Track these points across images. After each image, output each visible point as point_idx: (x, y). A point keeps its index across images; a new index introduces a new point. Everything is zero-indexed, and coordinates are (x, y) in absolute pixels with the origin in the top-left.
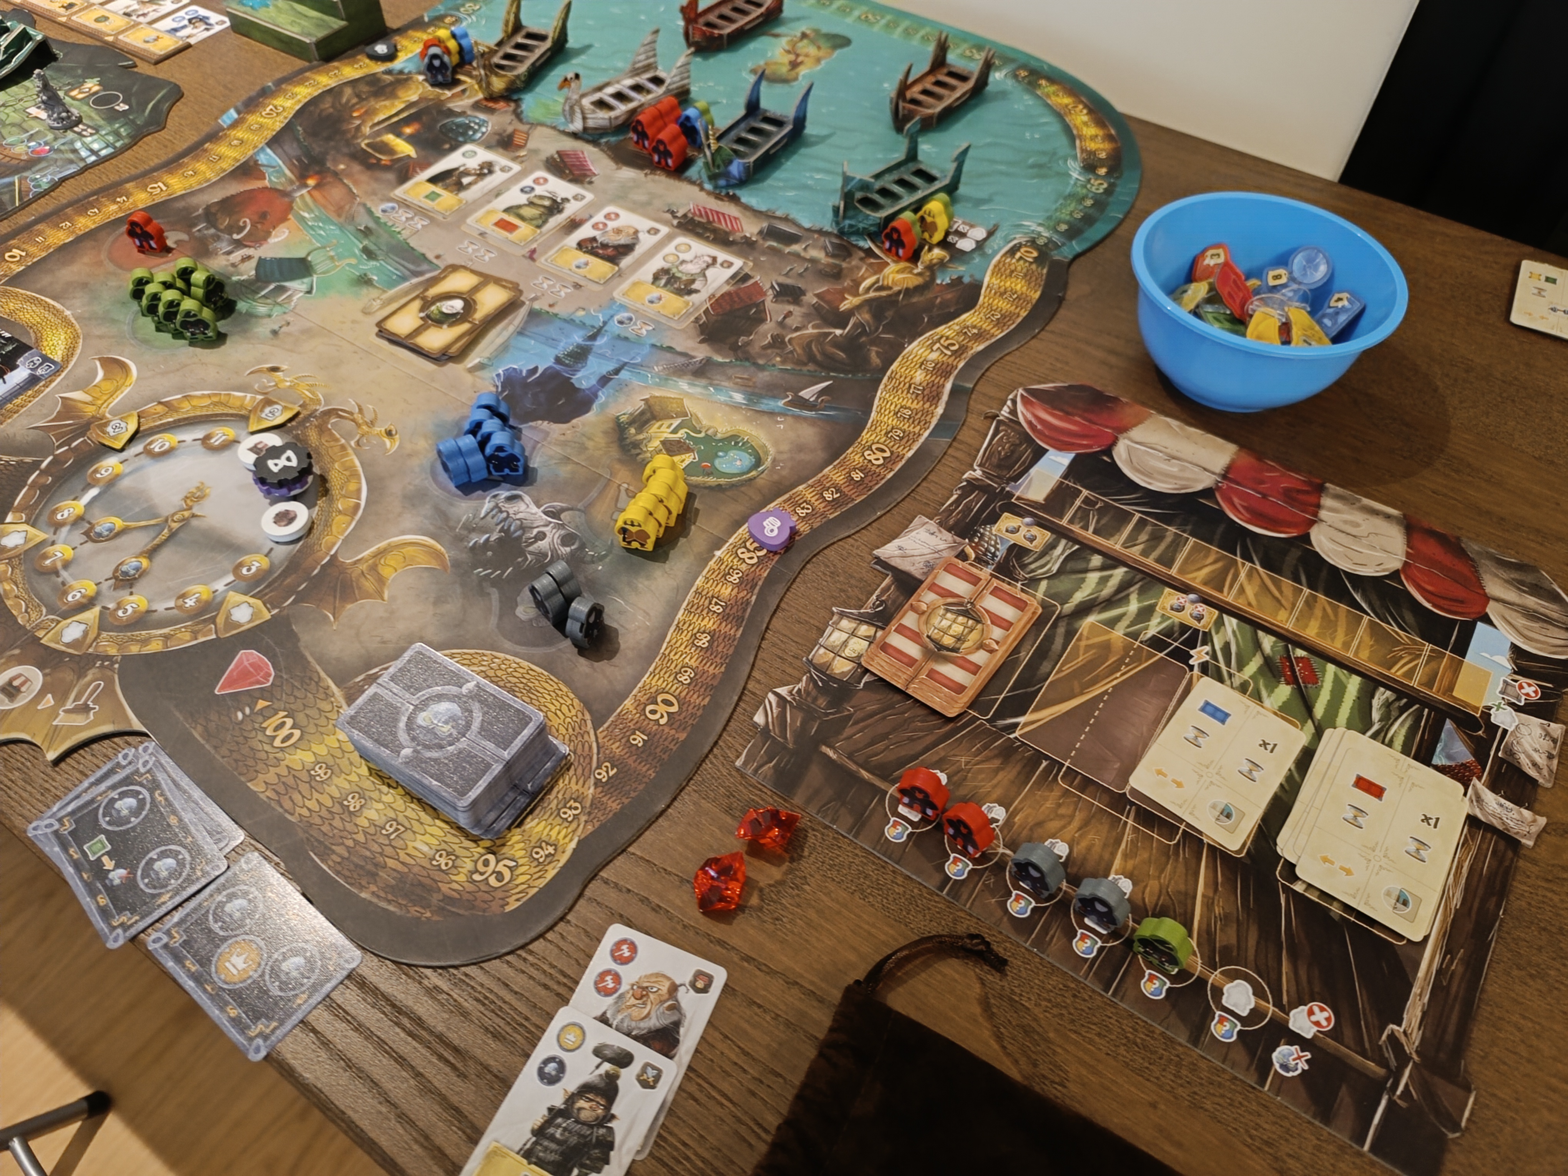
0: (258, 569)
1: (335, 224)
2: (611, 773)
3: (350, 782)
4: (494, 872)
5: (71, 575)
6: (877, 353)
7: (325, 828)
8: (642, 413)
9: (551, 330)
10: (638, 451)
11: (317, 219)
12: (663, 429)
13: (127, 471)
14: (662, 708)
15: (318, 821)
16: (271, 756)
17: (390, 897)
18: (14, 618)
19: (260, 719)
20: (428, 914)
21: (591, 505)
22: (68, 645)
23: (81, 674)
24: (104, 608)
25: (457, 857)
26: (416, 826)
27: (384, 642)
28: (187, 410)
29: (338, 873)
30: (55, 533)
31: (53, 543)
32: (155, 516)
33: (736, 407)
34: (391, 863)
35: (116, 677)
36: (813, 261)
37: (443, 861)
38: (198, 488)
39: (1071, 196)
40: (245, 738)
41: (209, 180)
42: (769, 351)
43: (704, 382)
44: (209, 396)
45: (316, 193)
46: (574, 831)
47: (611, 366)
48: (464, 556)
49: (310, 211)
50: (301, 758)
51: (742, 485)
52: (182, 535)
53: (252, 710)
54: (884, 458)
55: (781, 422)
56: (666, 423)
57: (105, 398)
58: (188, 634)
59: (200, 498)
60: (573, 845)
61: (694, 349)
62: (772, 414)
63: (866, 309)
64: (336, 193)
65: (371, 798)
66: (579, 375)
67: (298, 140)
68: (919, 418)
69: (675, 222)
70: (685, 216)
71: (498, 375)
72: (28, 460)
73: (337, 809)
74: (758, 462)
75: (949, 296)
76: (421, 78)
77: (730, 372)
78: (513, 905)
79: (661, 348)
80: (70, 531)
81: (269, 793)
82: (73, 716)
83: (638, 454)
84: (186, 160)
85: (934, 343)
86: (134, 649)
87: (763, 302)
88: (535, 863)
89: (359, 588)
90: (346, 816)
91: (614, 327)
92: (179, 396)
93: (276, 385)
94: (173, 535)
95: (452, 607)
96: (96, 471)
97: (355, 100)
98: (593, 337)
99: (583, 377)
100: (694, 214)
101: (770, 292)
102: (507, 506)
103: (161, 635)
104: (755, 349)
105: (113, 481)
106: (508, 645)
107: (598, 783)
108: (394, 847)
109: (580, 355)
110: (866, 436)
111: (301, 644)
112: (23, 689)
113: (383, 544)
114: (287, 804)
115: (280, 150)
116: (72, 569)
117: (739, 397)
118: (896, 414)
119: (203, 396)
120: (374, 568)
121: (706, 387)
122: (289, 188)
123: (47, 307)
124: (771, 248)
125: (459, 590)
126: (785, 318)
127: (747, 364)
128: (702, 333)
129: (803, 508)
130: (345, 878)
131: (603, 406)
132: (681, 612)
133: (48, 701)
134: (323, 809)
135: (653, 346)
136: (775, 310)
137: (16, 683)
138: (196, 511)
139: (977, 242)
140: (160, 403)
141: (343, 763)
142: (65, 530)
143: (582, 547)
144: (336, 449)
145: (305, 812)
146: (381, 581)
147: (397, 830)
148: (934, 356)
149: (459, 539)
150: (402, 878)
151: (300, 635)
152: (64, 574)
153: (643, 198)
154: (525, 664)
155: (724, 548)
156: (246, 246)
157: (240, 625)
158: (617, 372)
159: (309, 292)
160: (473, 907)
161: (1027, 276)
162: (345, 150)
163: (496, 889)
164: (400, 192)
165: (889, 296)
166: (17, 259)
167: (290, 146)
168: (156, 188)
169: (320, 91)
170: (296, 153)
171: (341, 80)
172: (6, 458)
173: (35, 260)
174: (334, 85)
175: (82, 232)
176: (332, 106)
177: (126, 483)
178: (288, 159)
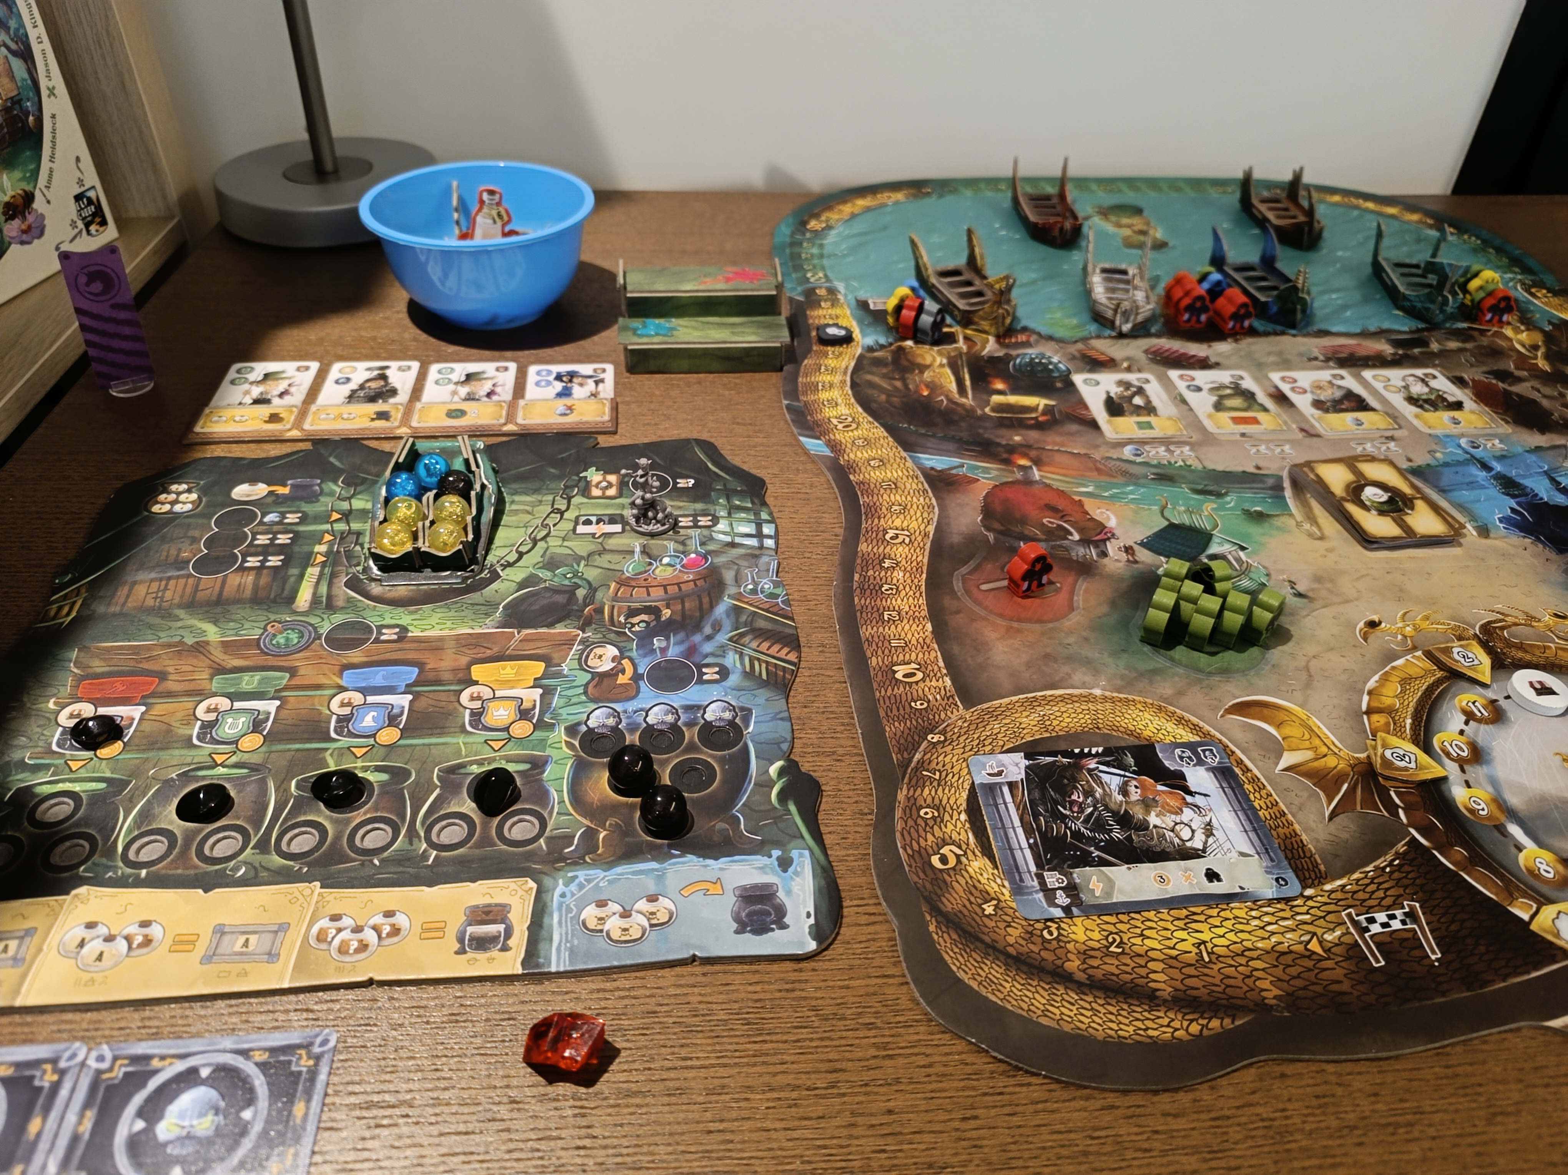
1: (1127, 485)
28: (1399, 704)
41: (929, 506)
45: (1046, 468)
49: (1085, 486)
57: (1318, 742)
61: (1551, 441)
64: (1063, 460)
67: (926, 435)
69: (1330, 365)
70: (1325, 357)
71: (1505, 528)
72: (1401, 847)
84: (864, 500)
87: (1504, 389)
92: (1365, 697)
93: (1406, 636)
96: (1472, 812)
100: (1328, 354)
101: (1494, 381)
109: (1509, 483)
115: (932, 451)
119: (1380, 684)
122: (1019, 476)
124: (1421, 355)
136: (1523, 390)
140: (1366, 713)
153: (1272, 359)
159: (1242, 548)
162: (988, 425)
164: (1110, 434)
166: (920, 675)
167: (931, 443)
168: (896, 536)
169: (848, 389)
170: (952, 446)
171: (845, 373)
172: (1381, 862)
173: (941, 663)
174: (848, 379)
175: (925, 613)
176: (888, 396)
177: (1514, 800)
178: (958, 454)
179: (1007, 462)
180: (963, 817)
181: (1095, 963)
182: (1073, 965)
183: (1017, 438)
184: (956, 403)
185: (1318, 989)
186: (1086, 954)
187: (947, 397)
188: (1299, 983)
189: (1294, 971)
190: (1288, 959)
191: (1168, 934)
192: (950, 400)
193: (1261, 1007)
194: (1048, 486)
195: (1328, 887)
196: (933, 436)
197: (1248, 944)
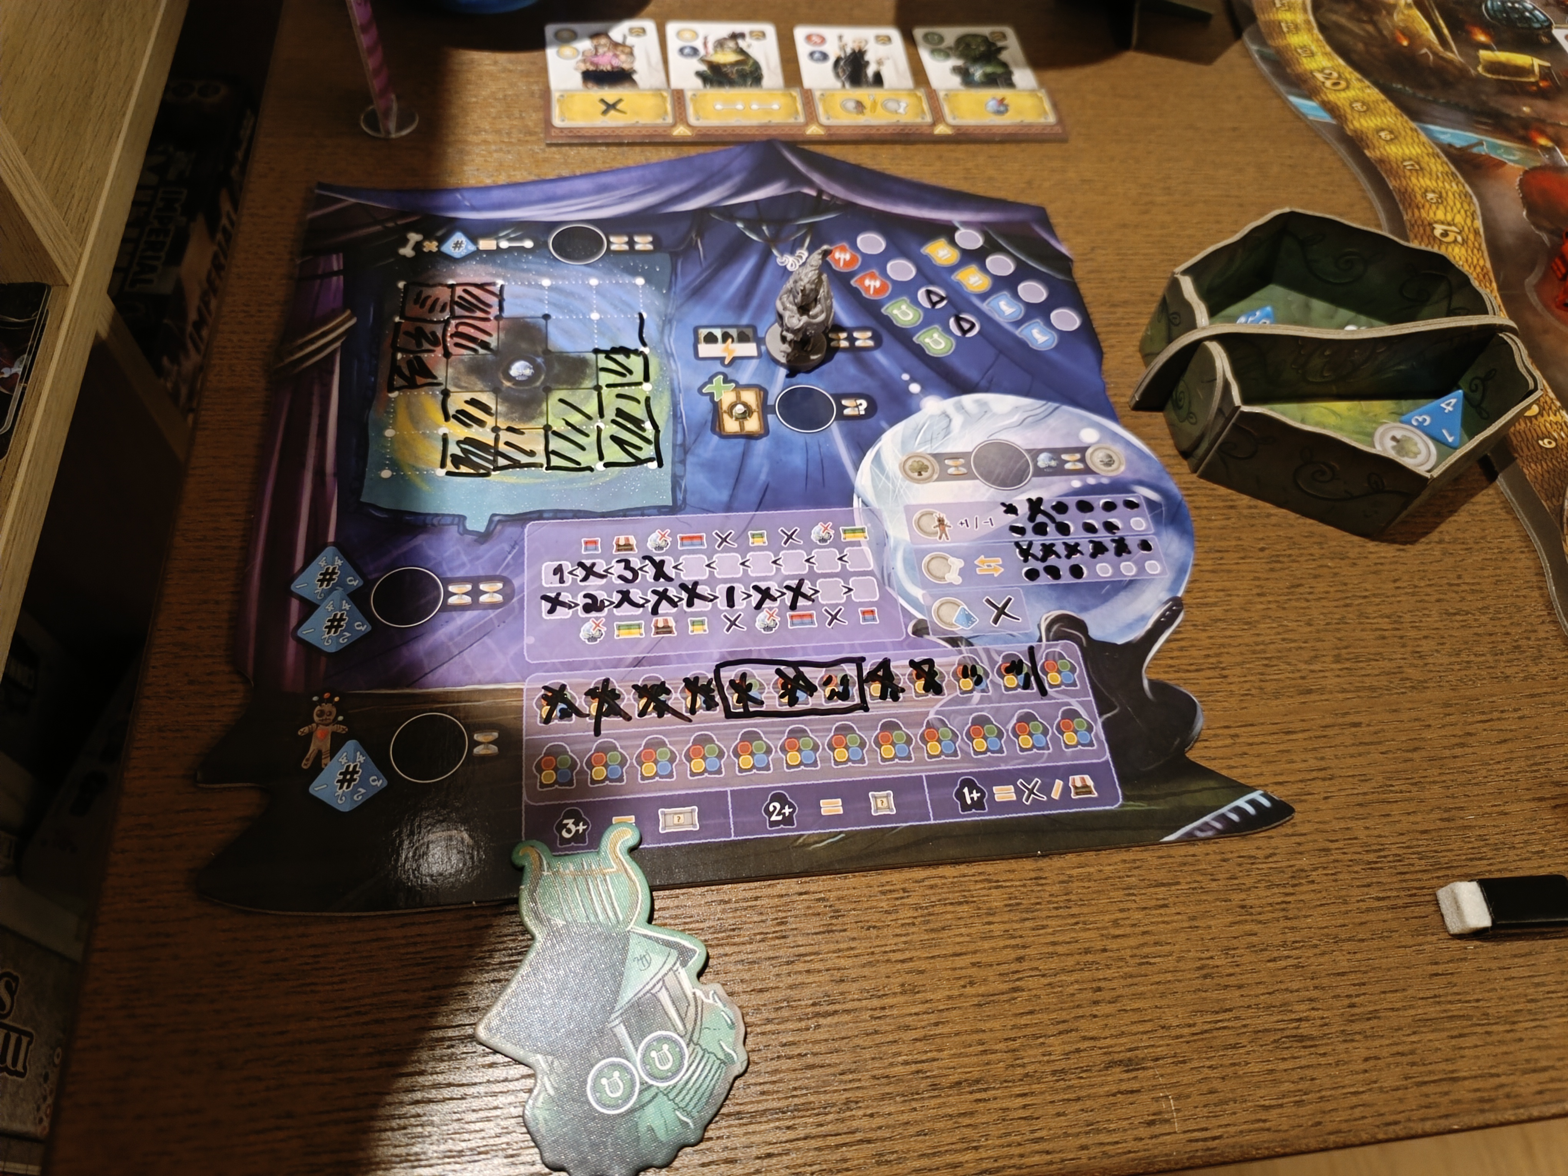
67: (1427, 100)
84: (1393, 184)
97: (1370, 28)
115: (1442, 122)
122: (1545, 160)
162: (1488, 89)
167: (1437, 111)
168: (1445, 234)
169: (1316, 31)
170: (1460, 116)
173: (1552, 395)
174: (1311, 18)
176: (1366, 44)
178: (1470, 126)
179: (1527, 140)
183: (1526, 109)
184: (1442, 58)
187: (1430, 48)
192: (1435, 54)
196: (1435, 101)
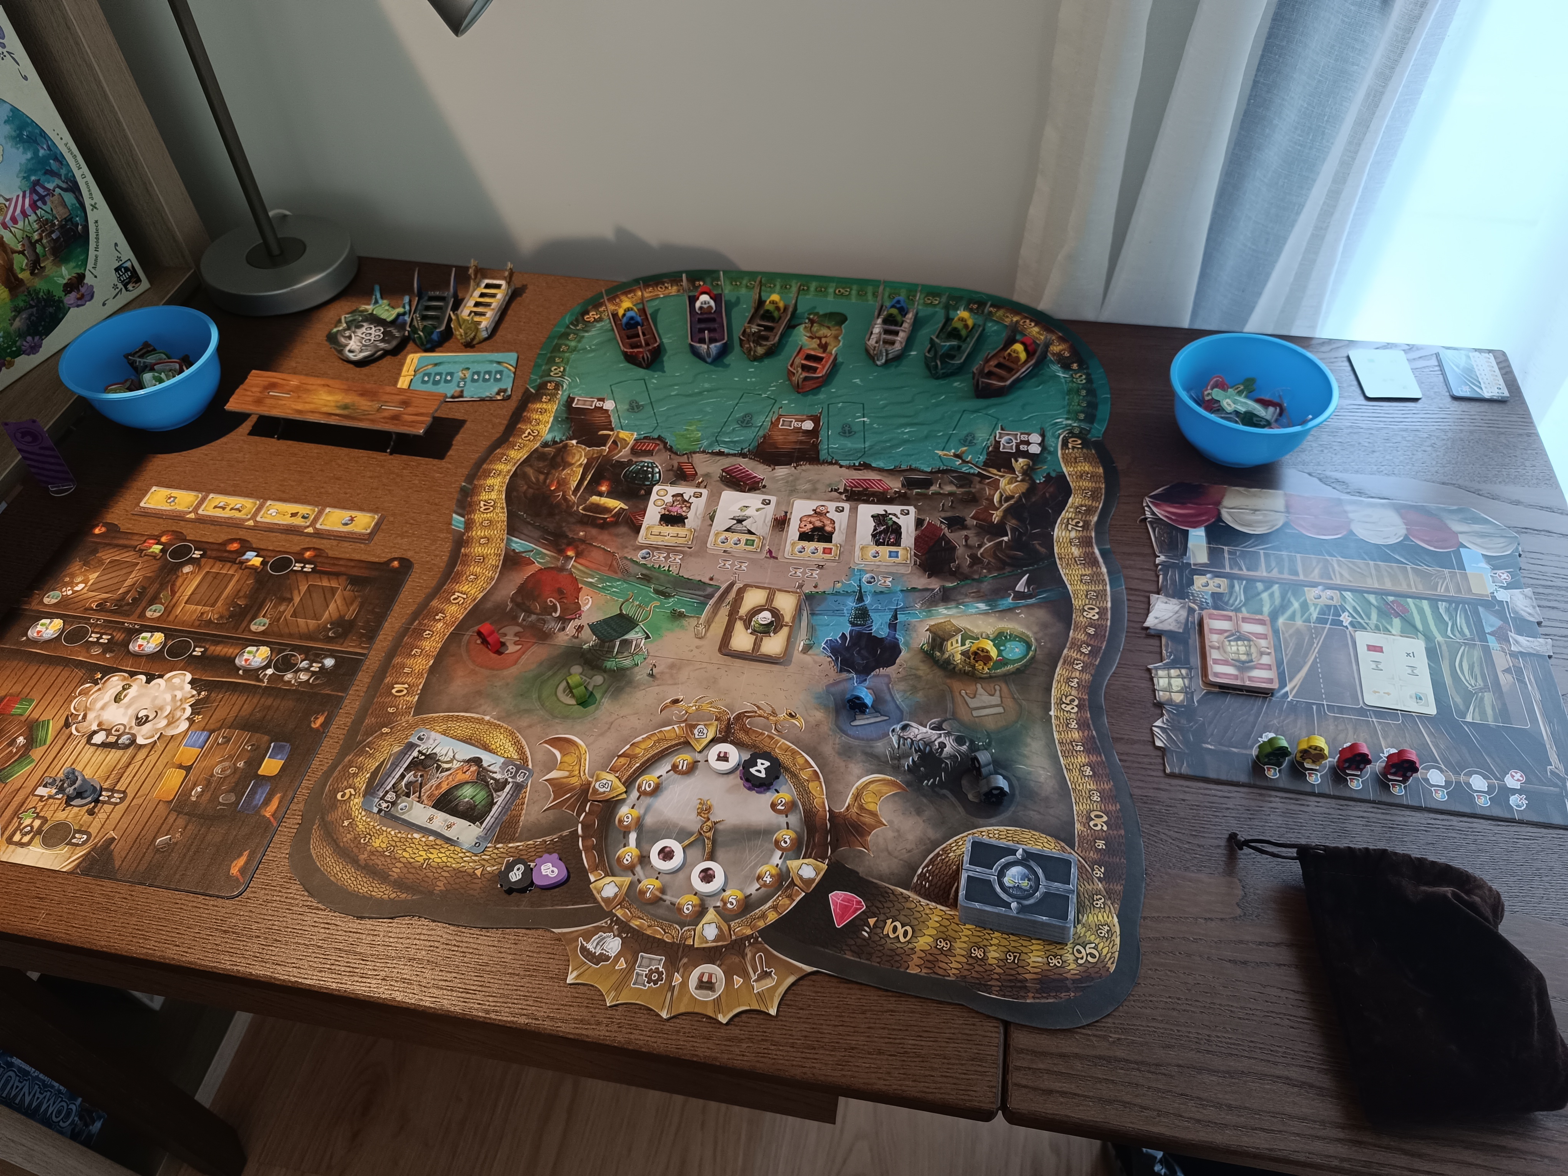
0: (791, 840)
1: (619, 580)
2: (1103, 870)
3: (964, 942)
4: (1087, 955)
5: (672, 896)
6: (1039, 544)
7: (974, 974)
8: (934, 639)
9: (830, 603)
10: (952, 666)
11: (601, 580)
12: (955, 645)
13: (642, 811)
14: (1098, 821)
15: (966, 973)
16: (906, 949)
17: (1045, 995)
18: (664, 941)
19: (879, 931)
20: (1073, 994)
21: (954, 713)
22: (713, 941)
23: (744, 956)
24: (714, 907)
25: (1061, 956)
26: (1025, 950)
27: (909, 851)
28: (643, 753)
29: (1004, 996)
30: (634, 874)
31: (639, 881)
32: (691, 834)
33: (985, 613)
34: (1028, 976)
35: (766, 946)
36: (951, 494)
37: (1055, 961)
38: (700, 803)
39: (1070, 392)
40: (881, 945)
41: (492, 579)
42: (975, 568)
43: (953, 604)
44: (648, 738)
45: (581, 561)
46: (1110, 911)
47: (889, 616)
48: (909, 777)
49: (593, 577)
50: (924, 942)
51: (1031, 663)
52: (720, 839)
53: (869, 927)
54: (1097, 613)
55: (1019, 614)
56: (954, 640)
57: (577, 768)
58: (786, 899)
59: (709, 809)
60: (1116, 920)
61: (929, 584)
62: (1010, 610)
63: (1009, 517)
64: (596, 555)
65: (986, 946)
66: (874, 629)
67: (529, 523)
68: (1096, 578)
69: (843, 497)
70: (845, 489)
71: (824, 648)
72: (565, 833)
73: (971, 961)
74: (1029, 646)
75: (1051, 490)
76: (574, 442)
77: (963, 590)
78: (1112, 968)
79: (908, 591)
80: (642, 868)
81: (924, 971)
82: (763, 982)
83: (954, 668)
84: (458, 568)
85: (1067, 526)
86: (761, 924)
87: (944, 534)
88: (1105, 940)
89: (865, 824)
90: (980, 962)
91: (866, 587)
92: (628, 746)
93: (687, 712)
94: (714, 842)
95: (930, 812)
96: (621, 821)
97: (542, 477)
98: (861, 599)
99: (878, 629)
100: (850, 486)
101: (943, 527)
102: (905, 734)
103: (769, 908)
104: (965, 569)
105: (639, 824)
106: (981, 821)
107: (1099, 879)
108: (1023, 967)
109: (862, 614)
110: (1076, 603)
111: (860, 875)
112: (714, 980)
113: (853, 790)
114: (941, 972)
115: (523, 536)
116: (669, 892)
117: (982, 606)
118: (1081, 581)
119: (644, 740)
120: (861, 807)
121: (957, 607)
122: (559, 564)
123: (466, 719)
124: (917, 494)
125: (925, 800)
126: (966, 541)
127: (969, 582)
128: (925, 571)
129: (1077, 664)
130: (1010, 996)
131: (907, 644)
132: (1061, 759)
133: (738, 982)
134: (964, 965)
135: (902, 591)
136: (956, 537)
137: (705, 979)
138: (713, 819)
139: (1040, 444)
140: (619, 756)
141: (951, 933)
142: (638, 869)
143: (972, 742)
144: (767, 739)
145: (954, 971)
146: (873, 814)
147: (1015, 957)
148: (1073, 534)
149: (896, 769)
150: (1040, 981)
151: (856, 869)
152: (668, 898)
153: (807, 486)
154: (1002, 828)
155: (1053, 709)
156: (571, 620)
157: (813, 880)
158: (895, 617)
159: (648, 637)
160: (1093, 979)
161: (1086, 459)
162: (572, 520)
163: (1096, 963)
164: (641, 538)
165: (1016, 502)
166: (405, 692)
167: (528, 530)
168: (457, 598)
169: (508, 477)
170: (537, 534)
171: (515, 463)
172: (548, 838)
173: (420, 687)
174: (514, 469)
175: (435, 653)
176: (529, 487)
177: (649, 820)
178: (536, 541)
179: (561, 551)
180: (368, 775)
181: (373, 857)
182: (363, 857)
183: (581, 534)
184: (566, 499)
185: (462, 891)
186: (372, 853)
187: (564, 493)
188: (458, 886)
189: (458, 881)
190: (460, 875)
191: (416, 851)
192: (564, 496)
193: (431, 893)
194: (571, 574)
195: (510, 845)
196: (534, 524)
197: (448, 864)
